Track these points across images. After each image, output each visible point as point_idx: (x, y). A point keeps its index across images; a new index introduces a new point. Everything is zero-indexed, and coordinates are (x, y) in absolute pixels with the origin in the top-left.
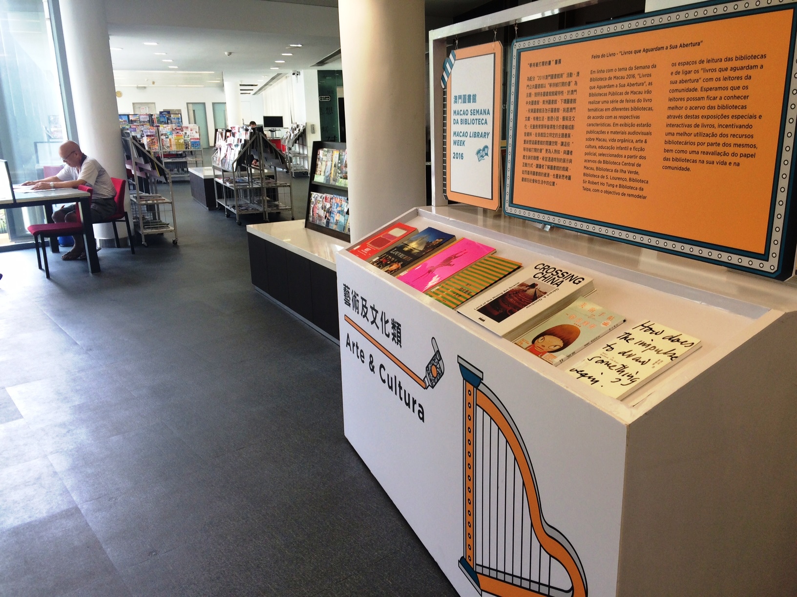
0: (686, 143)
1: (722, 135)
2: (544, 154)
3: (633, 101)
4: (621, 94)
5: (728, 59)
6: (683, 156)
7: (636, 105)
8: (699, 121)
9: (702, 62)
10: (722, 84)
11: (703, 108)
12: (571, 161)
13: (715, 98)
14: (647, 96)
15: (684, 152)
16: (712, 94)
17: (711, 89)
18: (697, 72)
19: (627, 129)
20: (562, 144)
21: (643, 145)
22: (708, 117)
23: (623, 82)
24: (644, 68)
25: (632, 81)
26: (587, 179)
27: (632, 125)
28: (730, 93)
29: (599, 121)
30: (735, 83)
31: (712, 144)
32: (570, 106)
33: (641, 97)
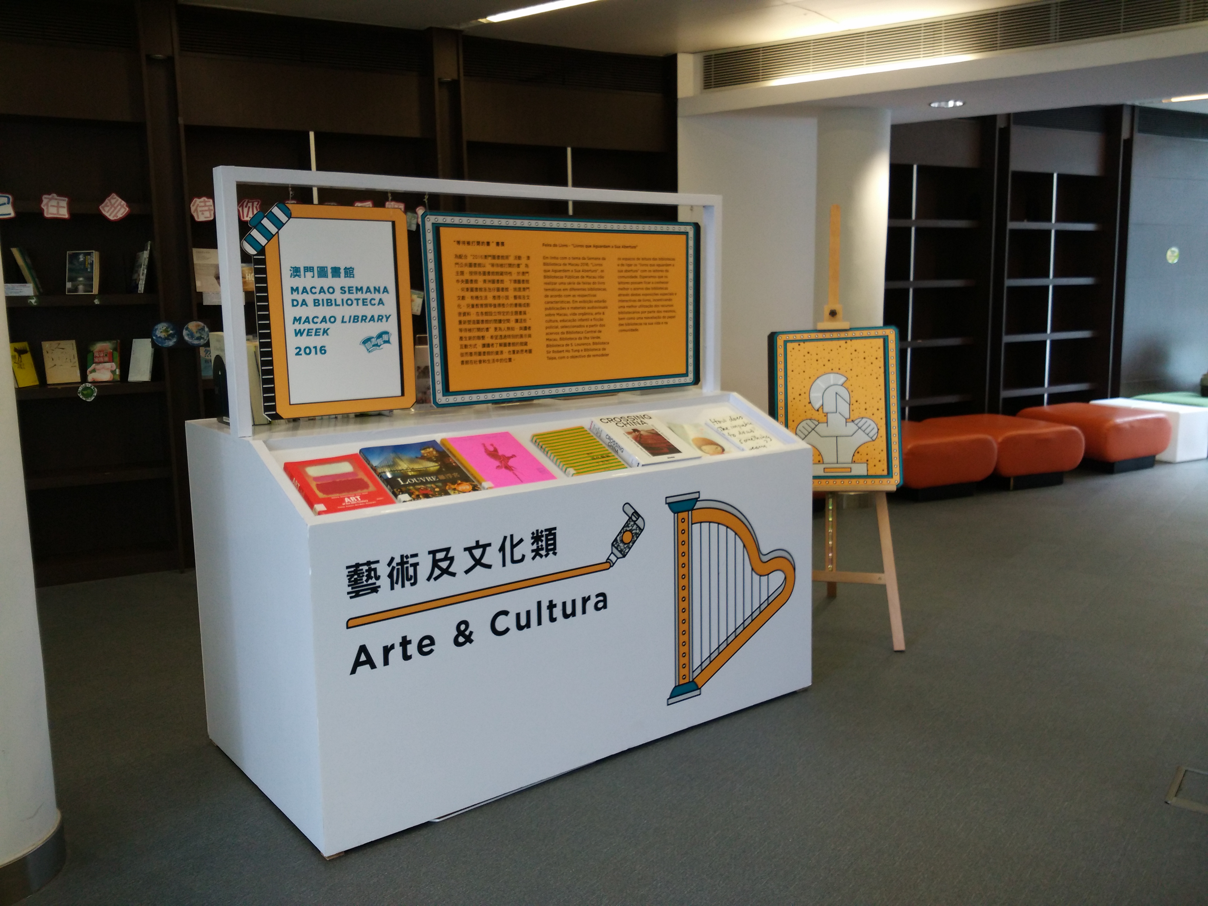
0: (634, 313)
1: (656, 306)
2: (492, 332)
3: (589, 283)
4: (577, 277)
5: (655, 259)
6: (633, 321)
7: (592, 286)
8: (641, 298)
9: (638, 259)
10: (652, 274)
11: (642, 289)
12: (530, 336)
13: (649, 283)
14: (601, 280)
15: (634, 318)
16: (647, 280)
17: (646, 277)
18: (636, 265)
19: (587, 305)
20: (517, 321)
21: (601, 316)
22: (646, 295)
23: (578, 268)
24: (596, 259)
25: (586, 268)
26: (551, 349)
27: (590, 302)
28: (657, 280)
29: (558, 299)
30: (660, 274)
31: (651, 312)
32: (522, 286)
33: (596, 280)
